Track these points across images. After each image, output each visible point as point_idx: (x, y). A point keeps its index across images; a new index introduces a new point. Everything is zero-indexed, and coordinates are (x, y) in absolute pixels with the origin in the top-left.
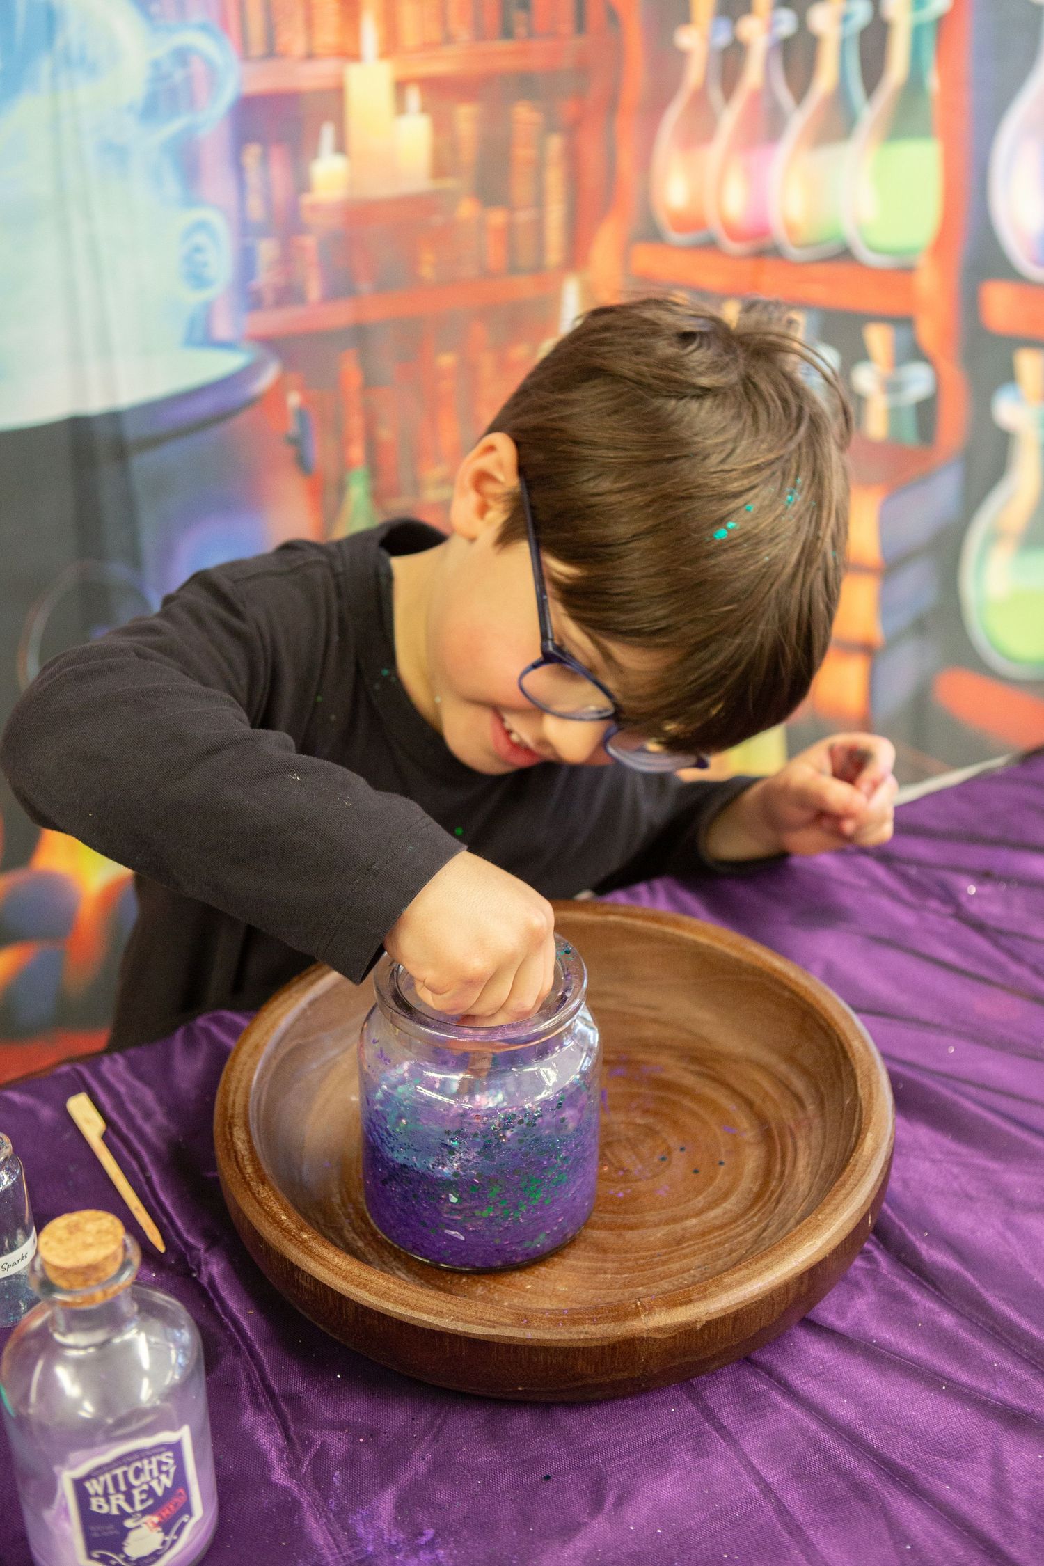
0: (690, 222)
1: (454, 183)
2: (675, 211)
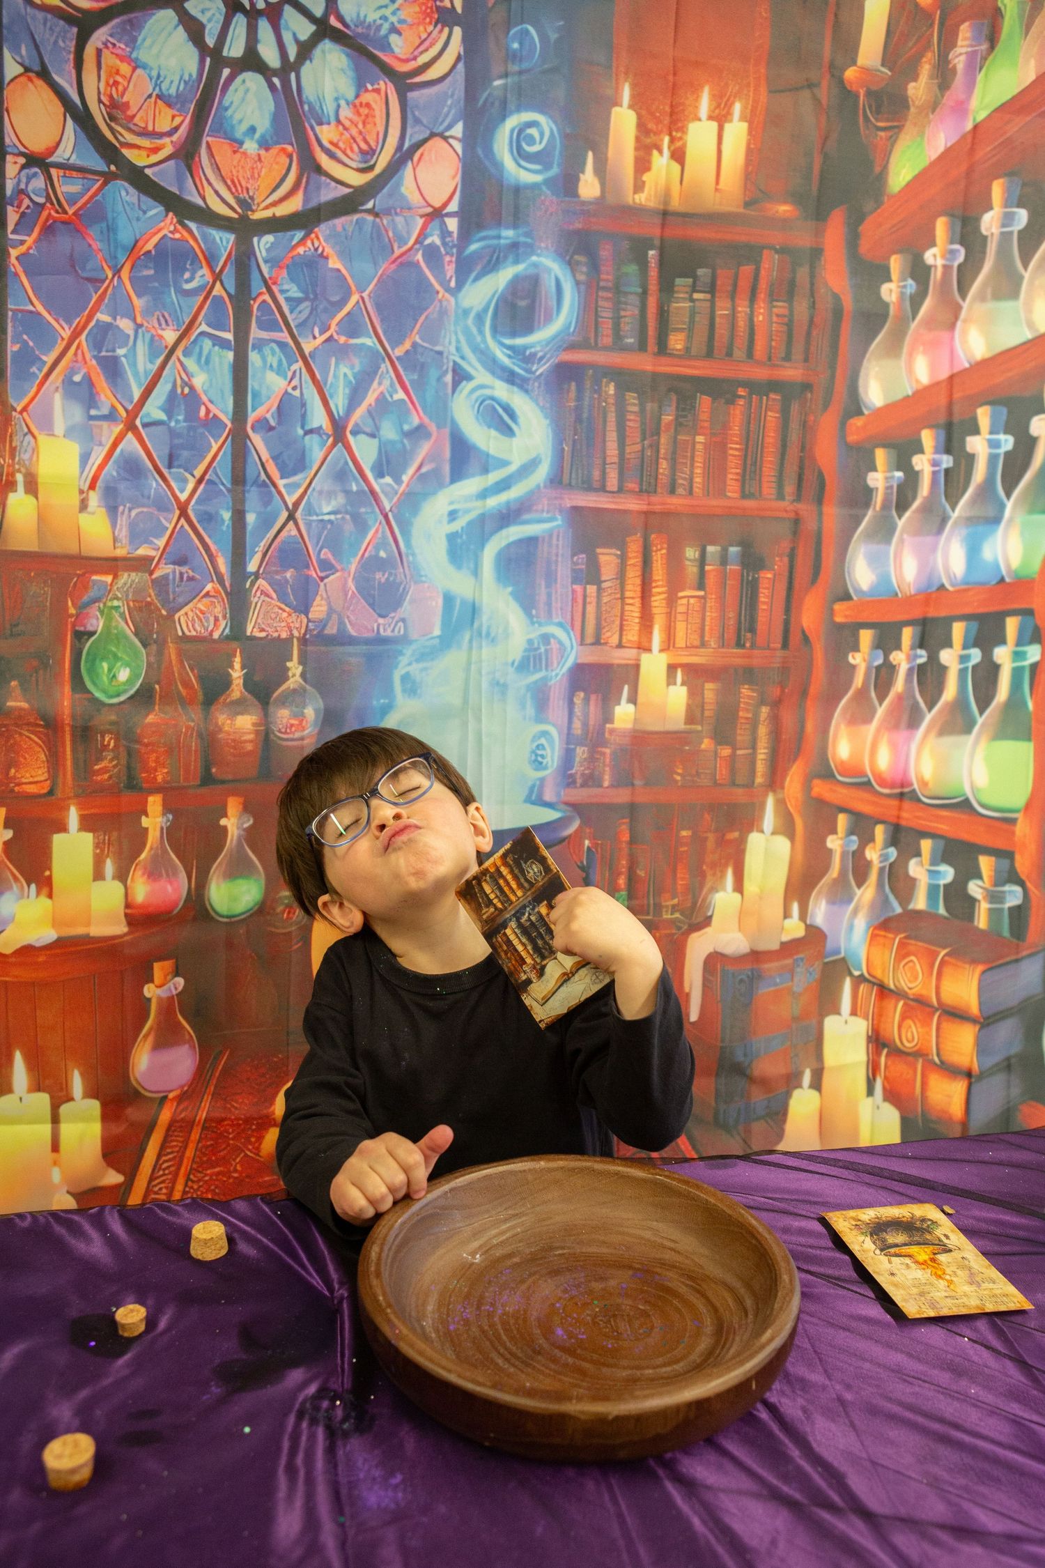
0: (853, 770)
1: (699, 728)
2: (842, 762)
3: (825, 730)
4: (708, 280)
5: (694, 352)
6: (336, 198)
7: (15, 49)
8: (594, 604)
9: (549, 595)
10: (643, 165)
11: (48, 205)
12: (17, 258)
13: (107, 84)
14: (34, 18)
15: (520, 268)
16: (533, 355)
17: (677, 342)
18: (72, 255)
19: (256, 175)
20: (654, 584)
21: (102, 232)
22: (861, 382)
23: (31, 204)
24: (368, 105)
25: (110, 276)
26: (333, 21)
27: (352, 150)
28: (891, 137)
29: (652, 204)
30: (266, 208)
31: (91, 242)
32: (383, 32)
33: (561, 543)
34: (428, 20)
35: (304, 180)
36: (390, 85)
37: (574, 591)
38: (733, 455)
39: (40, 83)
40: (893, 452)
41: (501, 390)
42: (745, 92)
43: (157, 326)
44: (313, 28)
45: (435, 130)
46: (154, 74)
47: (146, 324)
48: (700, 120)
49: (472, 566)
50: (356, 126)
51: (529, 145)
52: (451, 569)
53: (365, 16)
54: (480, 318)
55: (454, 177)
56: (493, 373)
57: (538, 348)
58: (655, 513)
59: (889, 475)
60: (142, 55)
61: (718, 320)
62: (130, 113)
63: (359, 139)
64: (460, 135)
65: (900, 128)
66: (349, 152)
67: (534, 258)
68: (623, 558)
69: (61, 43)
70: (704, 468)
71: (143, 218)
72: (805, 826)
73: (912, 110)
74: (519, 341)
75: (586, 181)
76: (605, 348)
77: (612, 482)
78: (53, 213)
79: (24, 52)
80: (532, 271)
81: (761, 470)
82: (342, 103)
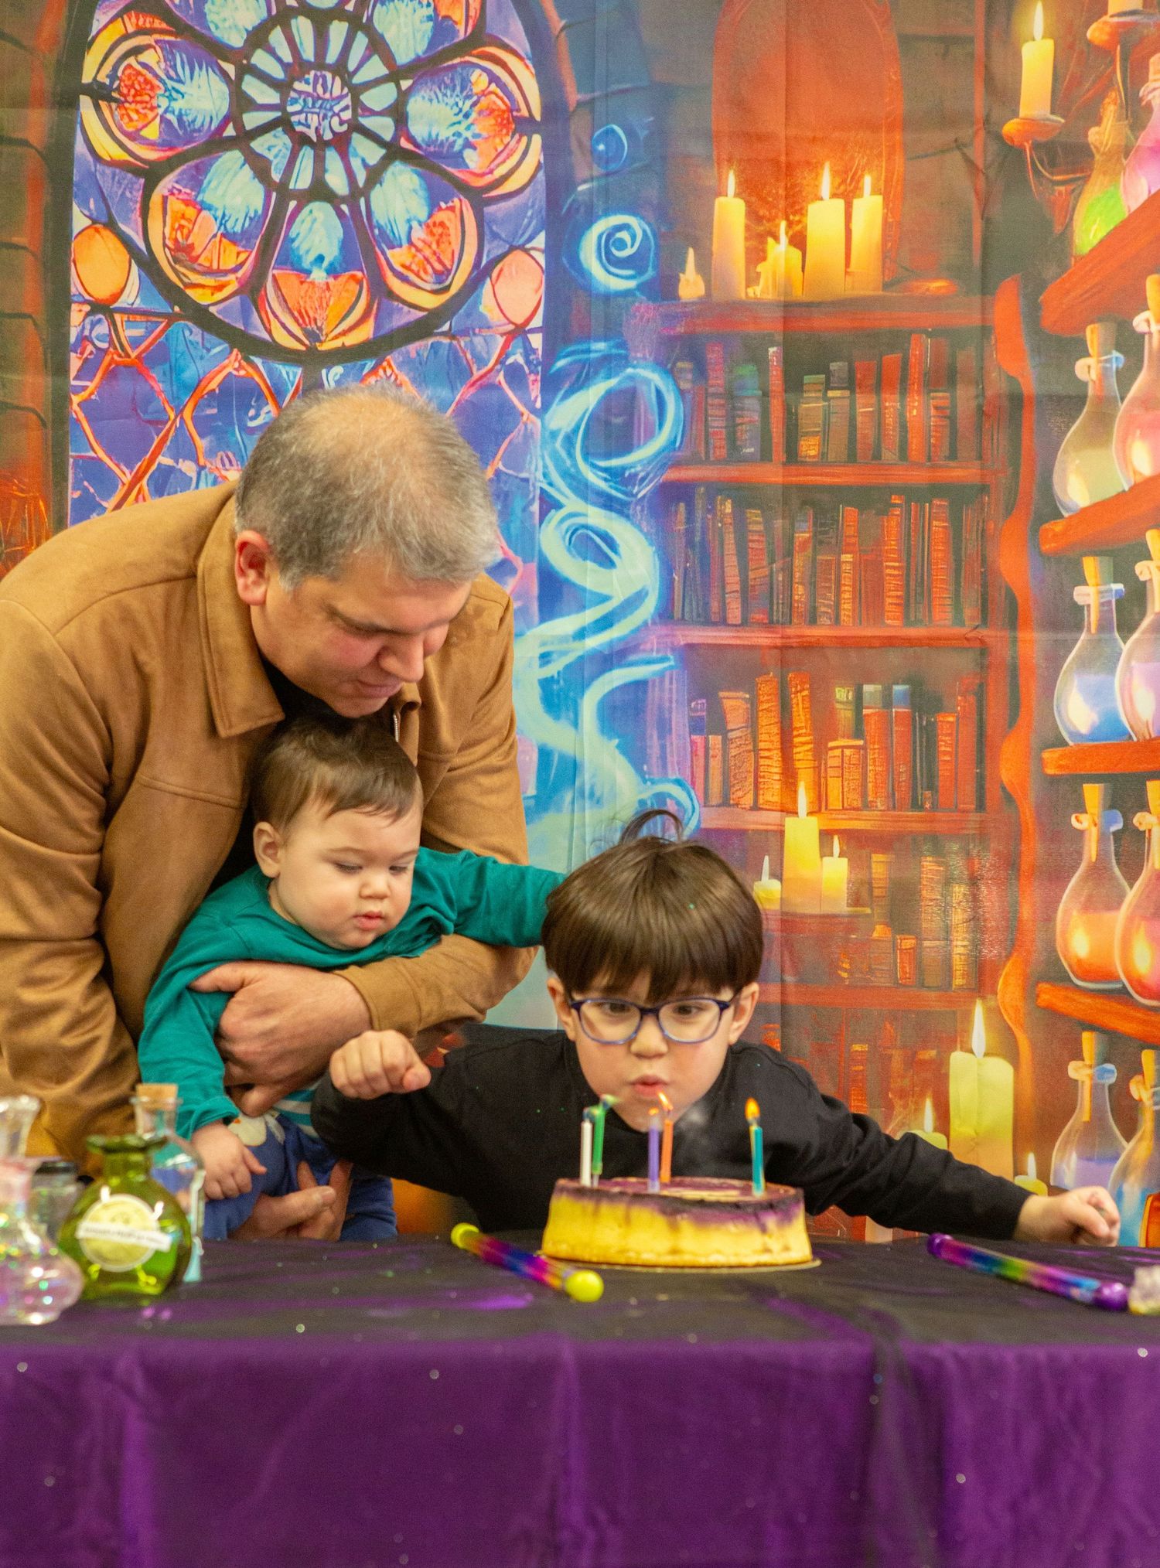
0: (1096, 972)
1: (868, 911)
2: (1079, 961)
3: (1049, 919)
4: (845, 375)
5: (831, 457)
6: (410, 323)
7: (84, 204)
8: (719, 757)
9: (663, 747)
10: (756, 254)
11: (111, 350)
12: (79, 405)
13: (173, 228)
14: (103, 174)
15: (613, 382)
16: (634, 476)
17: (809, 448)
18: (134, 399)
19: (324, 305)
20: (795, 733)
21: (164, 374)
22: (1056, 478)
23: (94, 350)
24: (442, 224)
25: (172, 416)
26: (404, 143)
27: (426, 272)
28: (1073, 191)
29: (770, 296)
30: (336, 337)
31: (153, 383)
32: (457, 148)
33: (674, 686)
34: (504, 131)
35: (375, 306)
36: (465, 201)
37: (693, 743)
38: (890, 575)
39: (106, 233)
40: (1107, 560)
41: (596, 517)
42: (876, 162)
43: (220, 466)
44: (383, 152)
45: (514, 243)
46: (219, 214)
47: (209, 465)
48: (822, 199)
49: (572, 715)
50: (430, 246)
51: (619, 249)
52: (547, 720)
53: (437, 135)
54: (569, 440)
55: (537, 291)
56: (585, 499)
57: (639, 468)
58: (792, 647)
59: (1103, 588)
60: (207, 197)
61: (859, 419)
62: (194, 254)
63: (433, 260)
64: (542, 246)
65: (1086, 179)
66: (422, 274)
67: (629, 370)
68: (754, 703)
69: (128, 194)
70: (854, 592)
71: (207, 356)
72: (1033, 1046)
73: (1097, 157)
74: (615, 462)
75: (688, 281)
76: (719, 461)
77: (735, 613)
78: (116, 357)
79: (92, 205)
80: (629, 384)
81: (930, 590)
82: (415, 224)
